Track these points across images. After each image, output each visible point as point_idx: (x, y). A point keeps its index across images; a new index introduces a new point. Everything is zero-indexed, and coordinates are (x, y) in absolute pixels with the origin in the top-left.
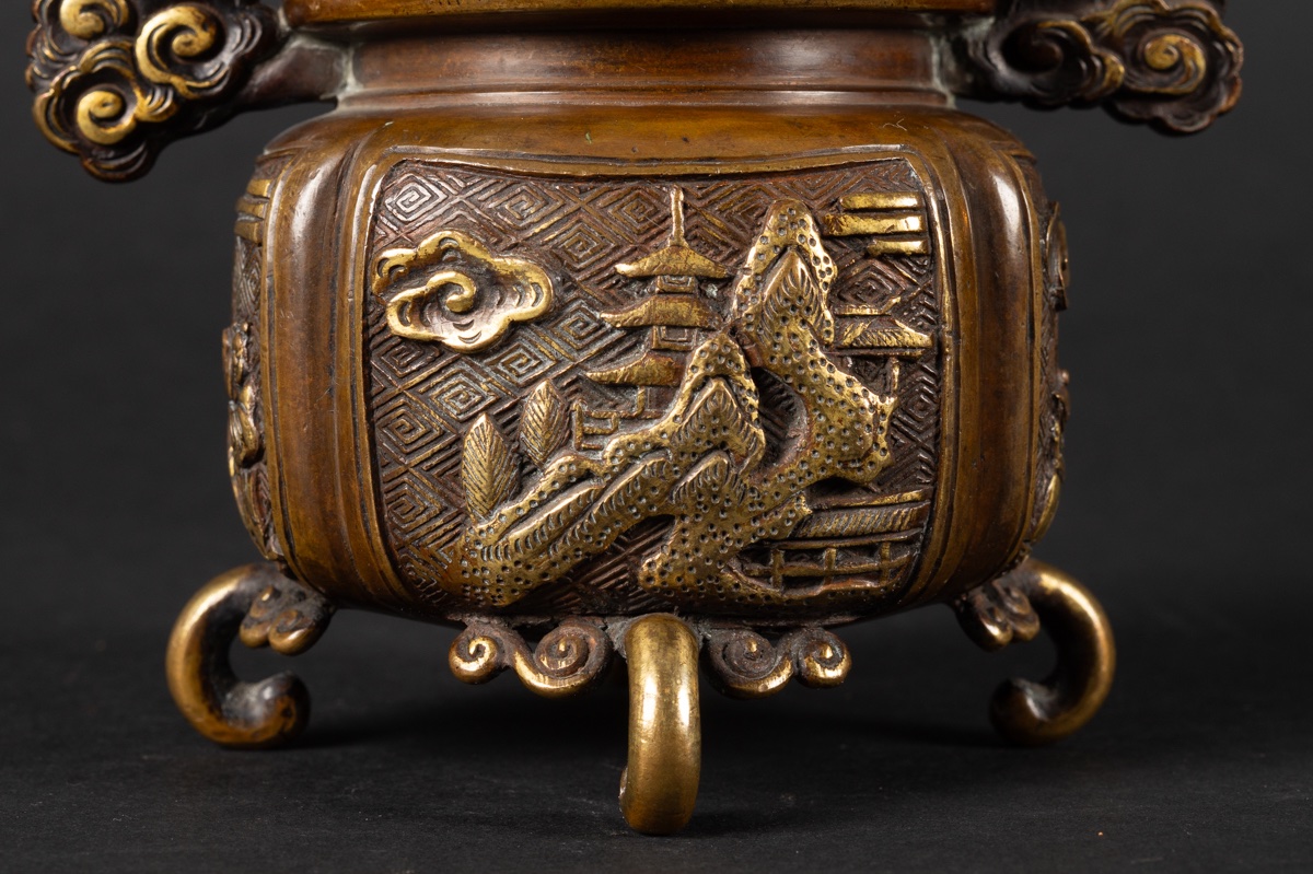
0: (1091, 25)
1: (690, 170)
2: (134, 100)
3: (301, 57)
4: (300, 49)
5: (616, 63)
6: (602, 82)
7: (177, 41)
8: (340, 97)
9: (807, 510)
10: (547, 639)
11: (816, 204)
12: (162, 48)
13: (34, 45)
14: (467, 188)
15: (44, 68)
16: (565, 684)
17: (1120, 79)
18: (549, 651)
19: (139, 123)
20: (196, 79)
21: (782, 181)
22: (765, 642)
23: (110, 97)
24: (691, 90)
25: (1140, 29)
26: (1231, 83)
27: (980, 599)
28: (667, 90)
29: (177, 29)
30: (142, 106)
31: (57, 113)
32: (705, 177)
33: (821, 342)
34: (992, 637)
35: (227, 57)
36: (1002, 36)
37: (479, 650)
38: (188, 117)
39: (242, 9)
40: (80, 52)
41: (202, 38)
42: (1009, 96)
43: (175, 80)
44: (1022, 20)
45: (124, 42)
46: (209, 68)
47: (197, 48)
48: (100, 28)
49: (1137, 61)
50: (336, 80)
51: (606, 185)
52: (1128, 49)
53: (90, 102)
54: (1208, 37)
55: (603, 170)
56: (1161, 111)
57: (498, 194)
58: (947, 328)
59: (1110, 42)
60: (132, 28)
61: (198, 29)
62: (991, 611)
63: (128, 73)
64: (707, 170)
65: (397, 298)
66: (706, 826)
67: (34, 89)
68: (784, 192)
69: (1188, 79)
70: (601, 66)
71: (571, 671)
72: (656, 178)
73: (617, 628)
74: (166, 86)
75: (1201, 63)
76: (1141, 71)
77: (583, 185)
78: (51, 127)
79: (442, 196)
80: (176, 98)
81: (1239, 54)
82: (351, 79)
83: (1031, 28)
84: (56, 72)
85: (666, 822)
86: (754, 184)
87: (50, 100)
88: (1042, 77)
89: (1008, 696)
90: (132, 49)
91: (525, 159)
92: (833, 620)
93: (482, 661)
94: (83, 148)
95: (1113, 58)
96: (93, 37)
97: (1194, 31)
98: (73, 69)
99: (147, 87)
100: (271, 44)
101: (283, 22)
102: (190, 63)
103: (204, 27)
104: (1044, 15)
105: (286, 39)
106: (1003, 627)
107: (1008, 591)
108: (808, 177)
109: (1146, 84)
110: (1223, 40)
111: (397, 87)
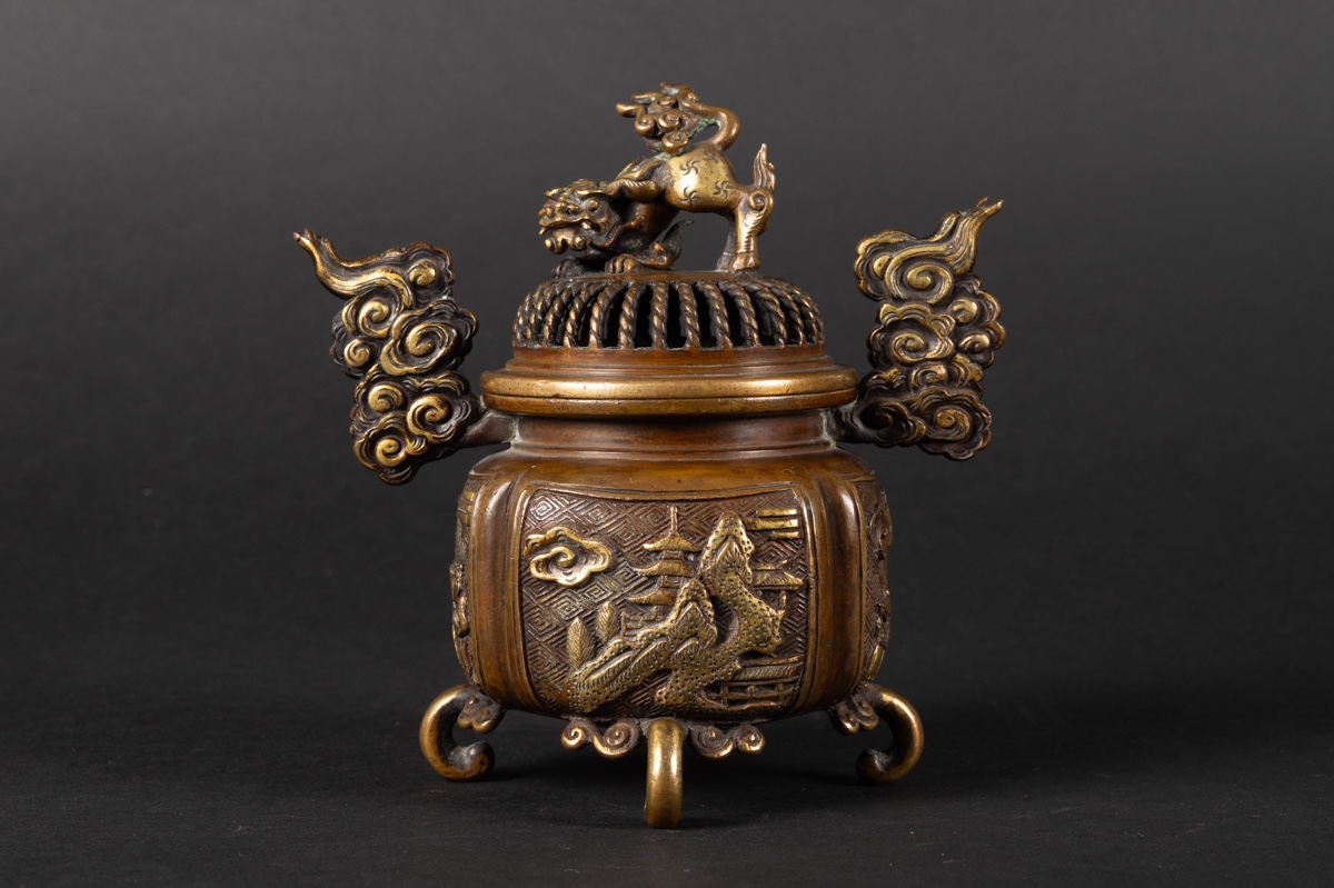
0: (908, 404)
1: (680, 497)
2: (406, 444)
3: (492, 422)
4: (491, 417)
5: (648, 438)
6: (641, 448)
7: (428, 414)
8: (512, 443)
9: (739, 667)
10: (610, 729)
11: (744, 514)
12: (420, 417)
13: (354, 415)
14: (570, 505)
15: (359, 426)
16: (617, 752)
17: (924, 432)
18: (611, 735)
19: (408, 457)
20: (438, 434)
21: (728, 502)
22: (720, 732)
23: (393, 442)
24: (685, 453)
25: (934, 407)
26: (985, 434)
27: (842, 708)
28: (672, 453)
29: (428, 408)
30: (411, 447)
31: (366, 450)
32: (688, 501)
33: (745, 583)
34: (847, 729)
35: (453, 422)
36: (861, 409)
37: (576, 734)
38: (433, 452)
39: (462, 397)
40: (378, 419)
41: (441, 412)
42: (865, 440)
43: (427, 434)
44: (872, 401)
45: (400, 414)
46: (444, 427)
47: (438, 418)
48: (388, 407)
49: (932, 422)
50: (510, 434)
51: (639, 504)
52: (928, 417)
53: (383, 444)
54: (972, 410)
55: (637, 497)
56: (947, 449)
57: (586, 508)
58: (811, 575)
59: (918, 413)
60: (405, 407)
61: (438, 408)
62: (848, 715)
63: (402, 430)
64: (689, 497)
65: (535, 559)
66: (686, 824)
67: (354, 437)
68: (728, 508)
69: (960, 433)
70: (640, 440)
71: (621, 746)
72: (664, 501)
73: (645, 724)
74: (422, 437)
75: (968, 424)
76: (935, 428)
77: (628, 504)
78: (363, 458)
79: (558, 508)
80: (427, 443)
81: (989, 417)
82: (517, 434)
83: (875, 406)
84: (365, 429)
85: (665, 822)
86: (713, 504)
87: (362, 443)
88: (882, 431)
89: (865, 758)
90: (405, 418)
91: (599, 491)
92: (756, 721)
93: (577, 740)
94: (379, 468)
95: (920, 421)
96: (385, 412)
97: (964, 407)
98: (374, 429)
99: (412, 437)
100: (476, 415)
101: (482, 404)
102: (433, 425)
103: (442, 407)
104: (883, 399)
105: (484, 413)
106: (853, 724)
107: (860, 704)
108: (741, 501)
109: (938, 434)
110: (980, 412)
111: (540, 444)
